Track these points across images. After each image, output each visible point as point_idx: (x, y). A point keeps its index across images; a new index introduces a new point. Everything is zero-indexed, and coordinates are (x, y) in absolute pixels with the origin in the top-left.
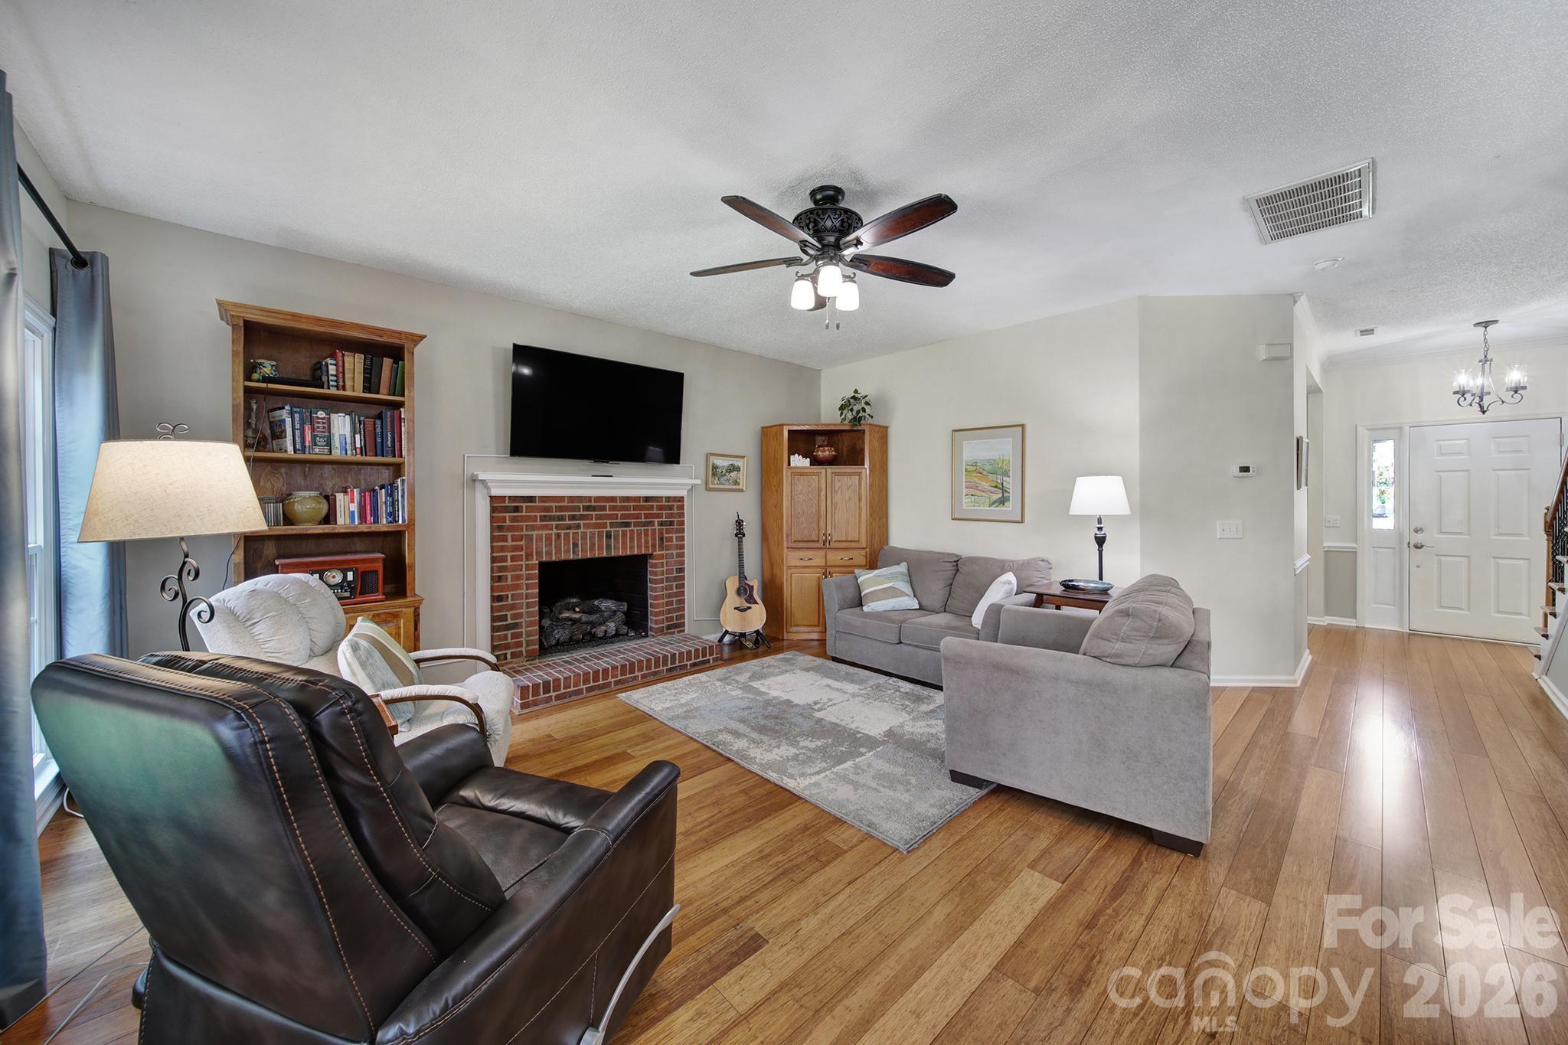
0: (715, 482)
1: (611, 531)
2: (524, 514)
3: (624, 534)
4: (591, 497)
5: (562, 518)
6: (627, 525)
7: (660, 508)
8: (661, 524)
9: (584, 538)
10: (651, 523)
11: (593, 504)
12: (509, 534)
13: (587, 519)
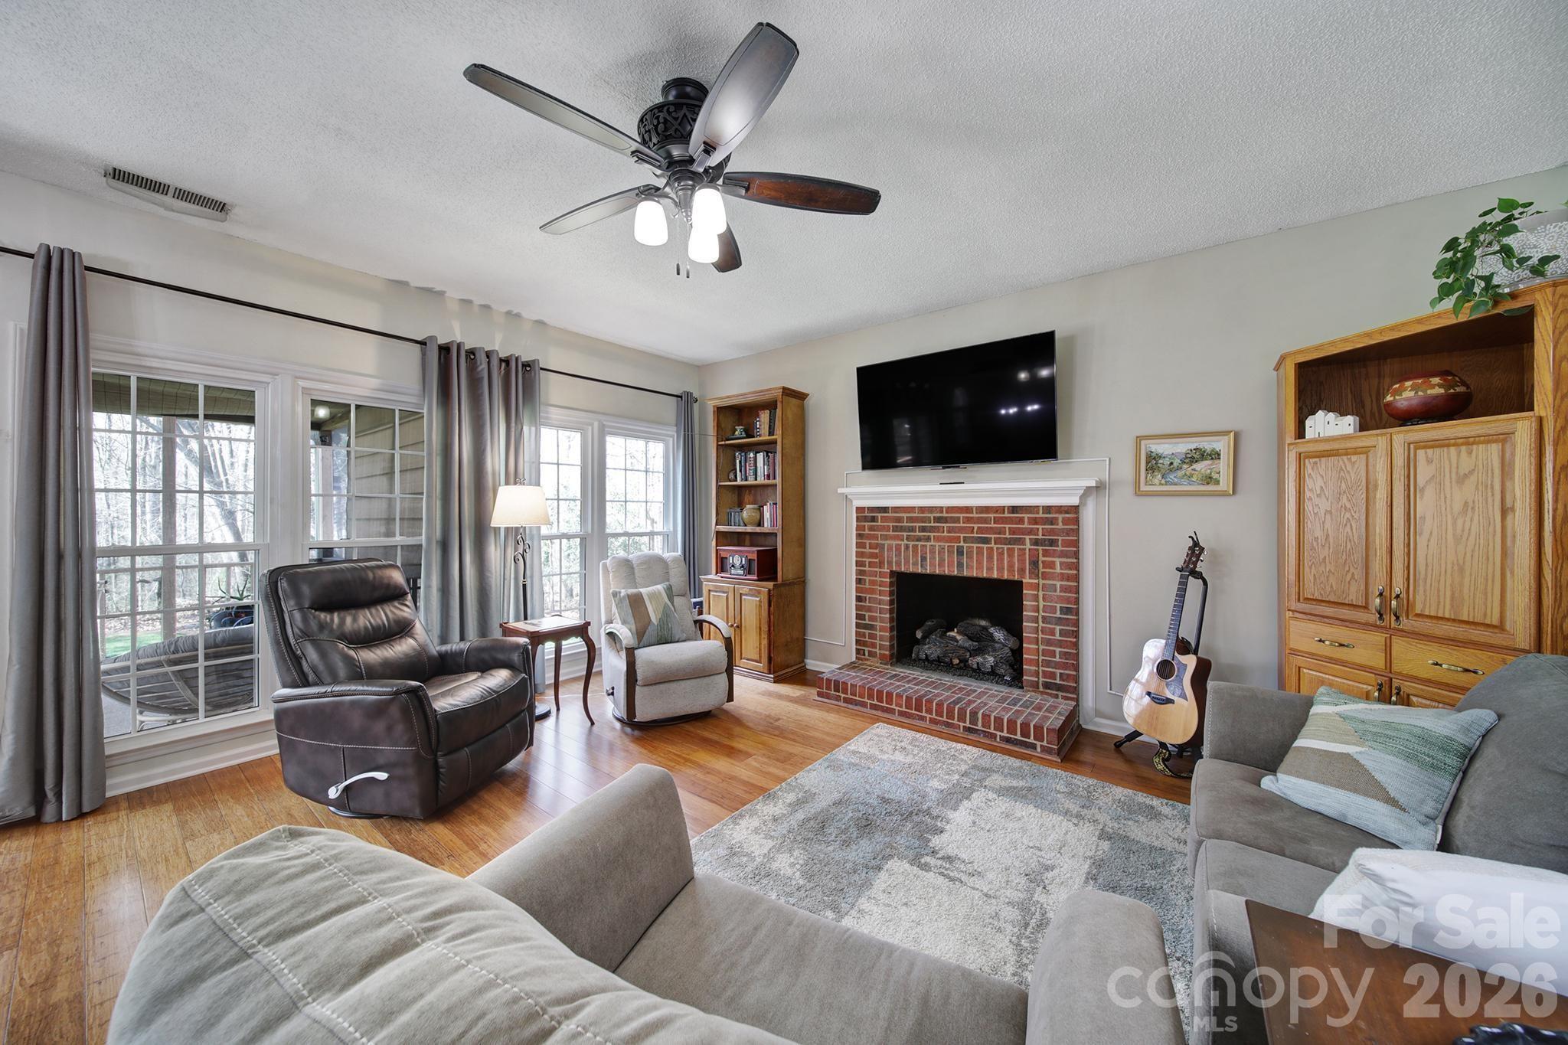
0: (1156, 481)
1: (963, 547)
2: (879, 524)
3: (980, 551)
4: (942, 507)
5: (912, 529)
6: (986, 541)
7: (1035, 521)
8: (1036, 542)
9: (932, 552)
10: (1021, 541)
11: (945, 515)
12: (868, 542)
13: (938, 532)
